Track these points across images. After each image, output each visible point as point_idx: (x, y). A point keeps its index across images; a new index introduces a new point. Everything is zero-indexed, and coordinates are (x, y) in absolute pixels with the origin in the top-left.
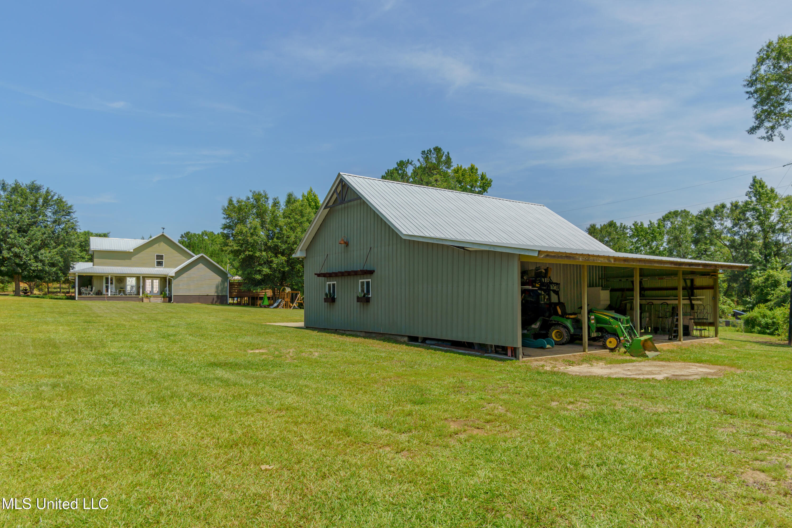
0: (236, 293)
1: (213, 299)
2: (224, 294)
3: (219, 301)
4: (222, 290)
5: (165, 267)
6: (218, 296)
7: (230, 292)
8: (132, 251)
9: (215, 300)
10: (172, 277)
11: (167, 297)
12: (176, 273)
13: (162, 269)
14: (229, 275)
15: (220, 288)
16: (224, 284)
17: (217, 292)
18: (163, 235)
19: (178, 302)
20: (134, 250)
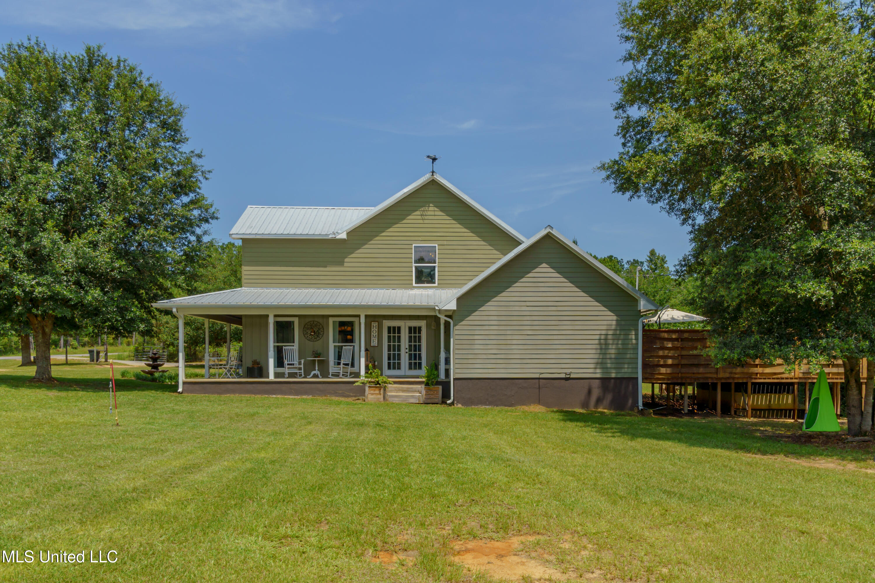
0: (669, 370)
1: (589, 392)
2: (626, 371)
3: (609, 397)
4: (619, 360)
5: (441, 286)
6: (604, 381)
7: (645, 365)
8: (344, 236)
9: (596, 393)
10: (450, 315)
11: (438, 383)
12: (460, 300)
13: (430, 292)
14: (643, 305)
15: (612, 351)
16: (626, 339)
17: (601, 364)
18: (433, 183)
19: (468, 402)
20: (348, 234)
